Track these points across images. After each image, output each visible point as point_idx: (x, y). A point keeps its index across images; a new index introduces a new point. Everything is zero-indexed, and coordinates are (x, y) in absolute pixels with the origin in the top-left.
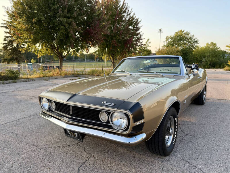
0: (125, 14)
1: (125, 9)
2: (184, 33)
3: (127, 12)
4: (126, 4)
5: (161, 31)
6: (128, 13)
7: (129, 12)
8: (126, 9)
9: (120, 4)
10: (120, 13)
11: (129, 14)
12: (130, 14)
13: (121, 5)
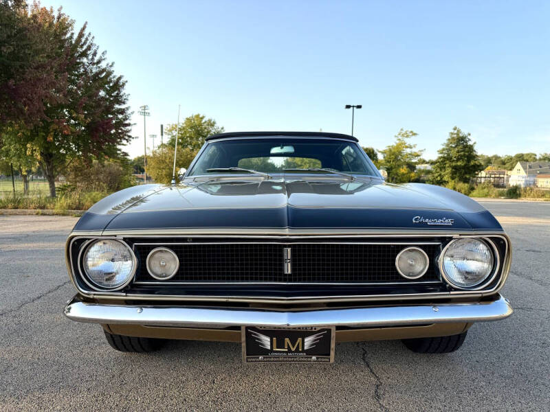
0: (85, 60)
1: (85, 47)
2: (203, 121)
3: (90, 57)
4: (90, 38)
5: (146, 111)
6: (93, 59)
7: (96, 59)
8: (89, 48)
9: (73, 34)
10: (72, 56)
11: (95, 61)
12: (99, 62)
13: (75, 37)
